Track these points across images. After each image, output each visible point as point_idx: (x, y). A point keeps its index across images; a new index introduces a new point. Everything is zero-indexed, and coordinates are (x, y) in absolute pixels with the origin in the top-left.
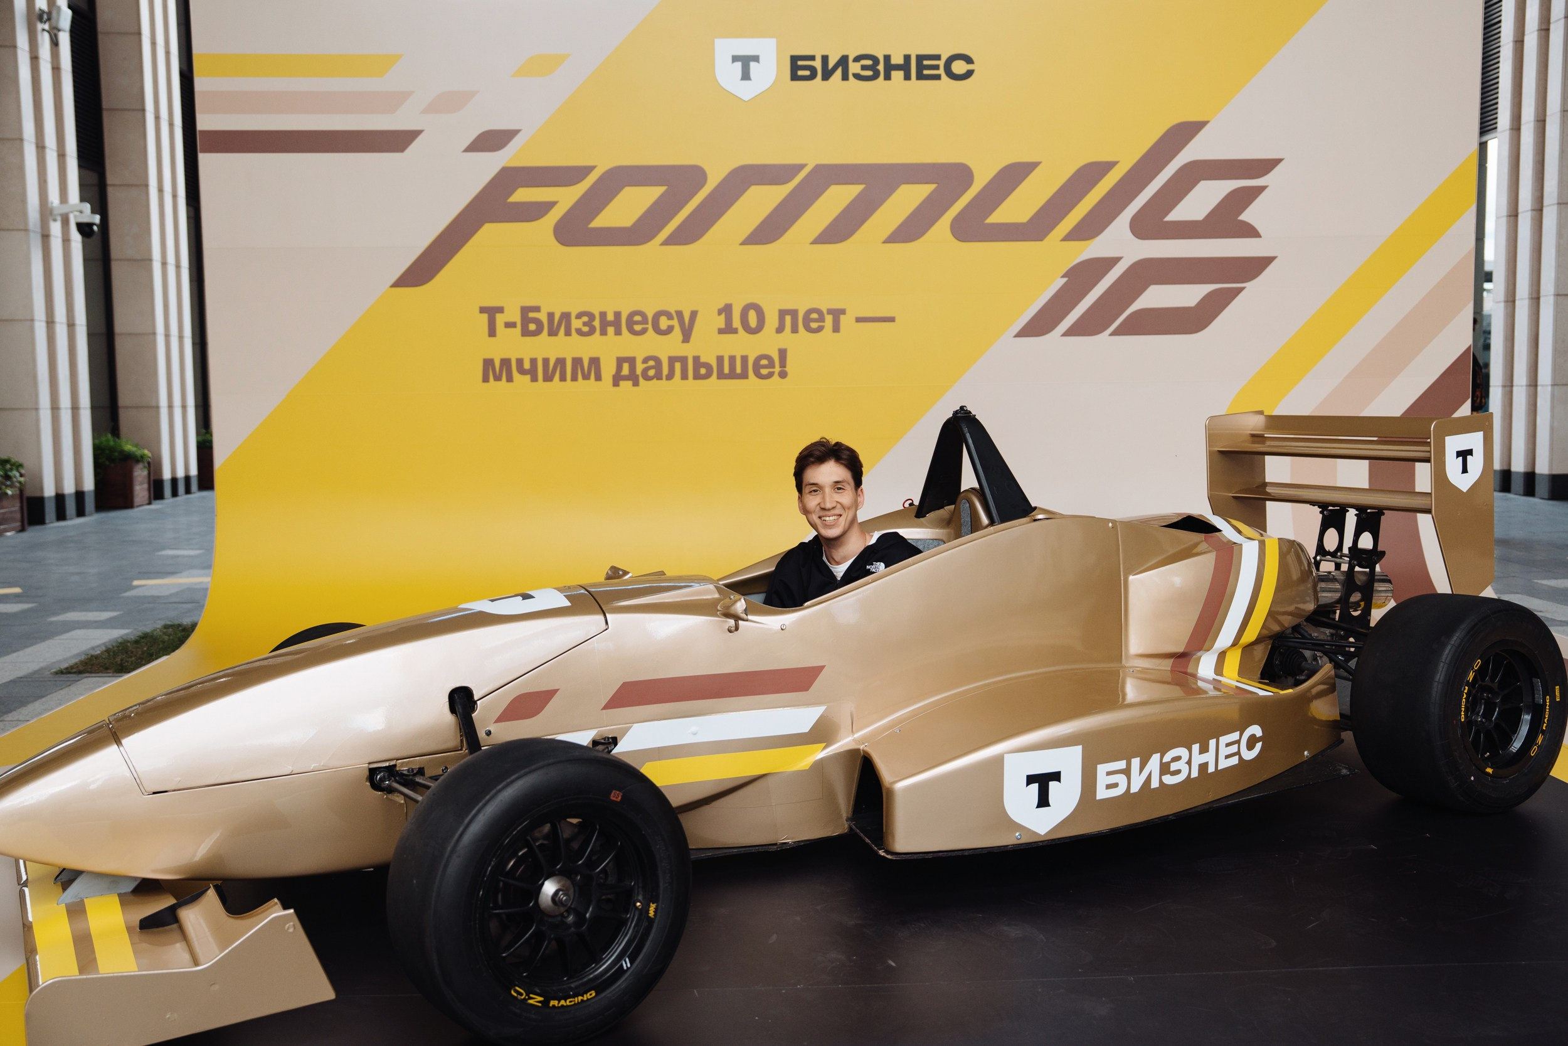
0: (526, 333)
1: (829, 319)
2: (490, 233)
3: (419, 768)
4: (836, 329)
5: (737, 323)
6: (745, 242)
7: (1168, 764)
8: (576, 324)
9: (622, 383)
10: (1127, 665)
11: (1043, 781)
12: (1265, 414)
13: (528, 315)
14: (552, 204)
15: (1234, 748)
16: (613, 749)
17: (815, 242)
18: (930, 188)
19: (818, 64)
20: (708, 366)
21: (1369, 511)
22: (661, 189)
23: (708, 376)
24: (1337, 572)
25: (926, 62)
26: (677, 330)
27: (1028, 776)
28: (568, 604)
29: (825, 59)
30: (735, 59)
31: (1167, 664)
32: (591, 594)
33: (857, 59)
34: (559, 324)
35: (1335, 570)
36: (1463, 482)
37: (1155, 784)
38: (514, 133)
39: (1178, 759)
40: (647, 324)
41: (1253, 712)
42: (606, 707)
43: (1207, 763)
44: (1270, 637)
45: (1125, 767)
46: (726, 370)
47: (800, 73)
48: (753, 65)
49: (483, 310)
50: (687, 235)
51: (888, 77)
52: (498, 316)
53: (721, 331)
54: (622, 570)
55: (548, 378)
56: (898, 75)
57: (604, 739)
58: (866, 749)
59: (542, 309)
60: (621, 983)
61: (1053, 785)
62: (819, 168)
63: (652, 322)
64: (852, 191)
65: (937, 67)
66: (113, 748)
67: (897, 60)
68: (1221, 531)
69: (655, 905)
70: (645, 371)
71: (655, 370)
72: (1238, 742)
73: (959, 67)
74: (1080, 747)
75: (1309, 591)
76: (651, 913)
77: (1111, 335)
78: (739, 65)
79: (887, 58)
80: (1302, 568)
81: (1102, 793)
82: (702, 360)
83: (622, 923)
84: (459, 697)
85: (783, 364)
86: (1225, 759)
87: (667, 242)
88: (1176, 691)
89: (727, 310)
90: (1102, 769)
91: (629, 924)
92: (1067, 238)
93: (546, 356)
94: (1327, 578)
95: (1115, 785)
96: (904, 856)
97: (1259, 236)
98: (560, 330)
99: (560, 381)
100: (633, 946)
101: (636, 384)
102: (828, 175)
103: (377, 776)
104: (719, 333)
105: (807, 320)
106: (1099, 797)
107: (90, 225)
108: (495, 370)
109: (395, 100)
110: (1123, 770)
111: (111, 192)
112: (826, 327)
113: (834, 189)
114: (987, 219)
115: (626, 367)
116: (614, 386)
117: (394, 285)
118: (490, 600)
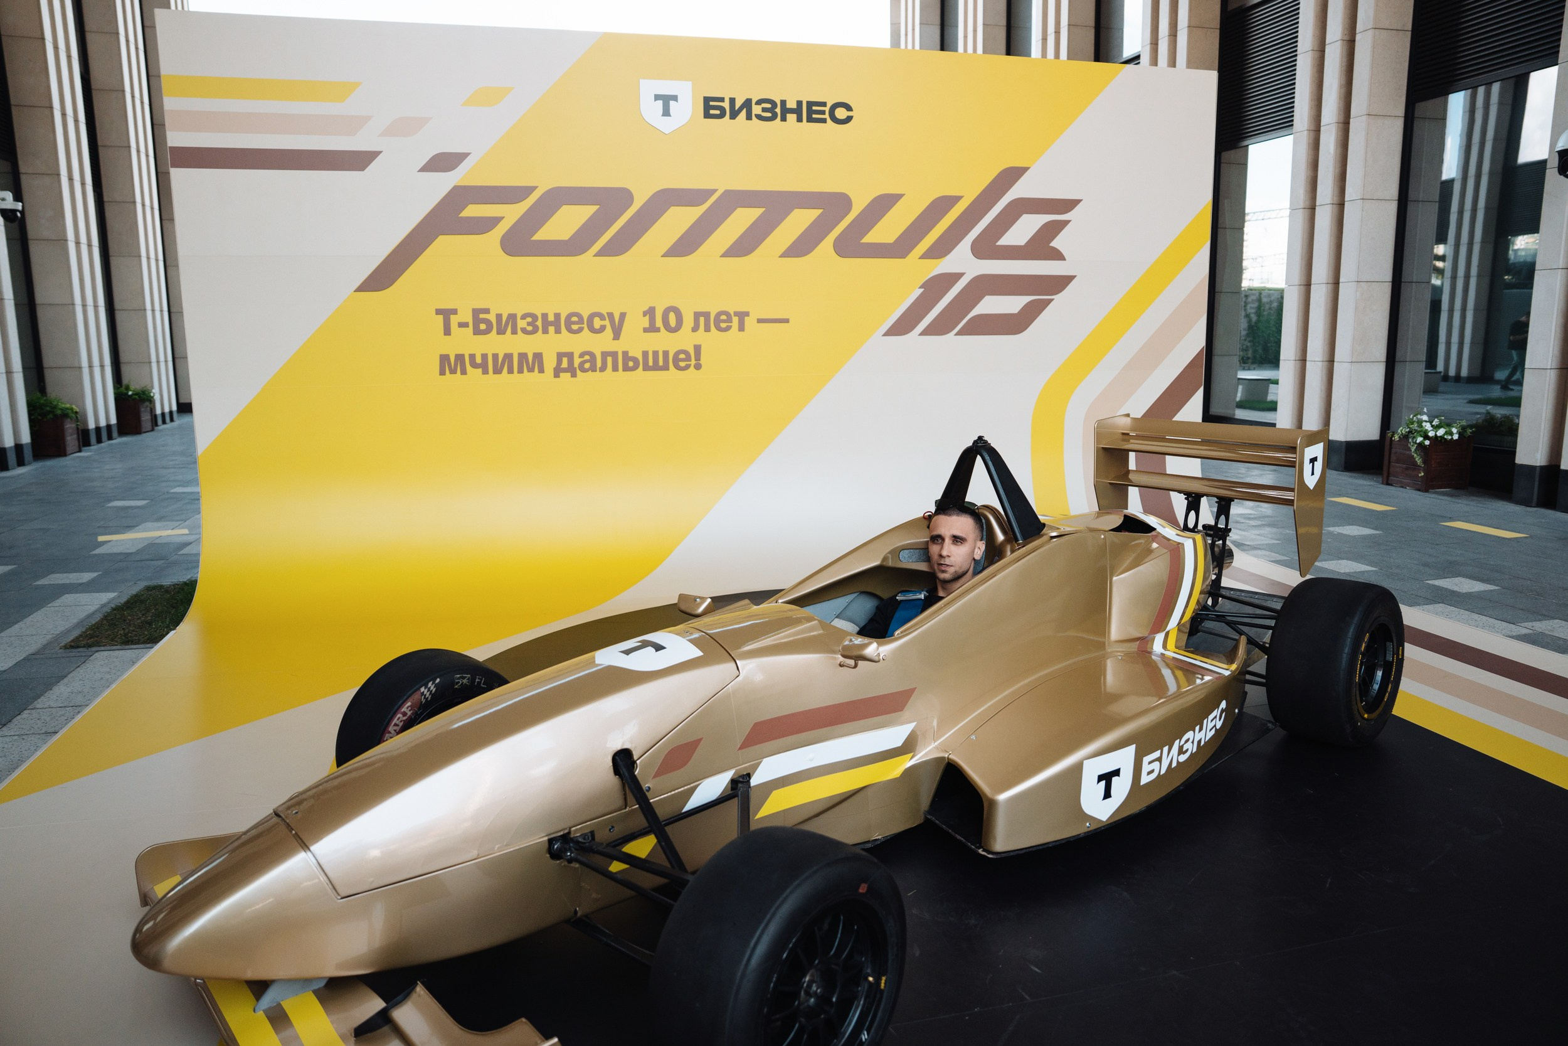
0: (477, 332)
1: (735, 320)
2: (445, 245)
4: (741, 328)
5: (659, 323)
6: (667, 254)
7: (1182, 746)
8: (522, 324)
9: (561, 374)
10: (1109, 650)
11: (1108, 778)
12: (1129, 416)
13: (479, 316)
14: (502, 218)
15: (1214, 722)
17: (723, 256)
18: (818, 212)
19: (726, 105)
20: (635, 360)
22: (596, 207)
23: (634, 368)
25: (814, 108)
26: (609, 329)
27: (1098, 777)
29: (732, 101)
30: (657, 97)
31: (1134, 647)
32: (711, 637)
33: (759, 102)
34: (507, 324)
36: (1311, 482)
37: (1175, 764)
38: (466, 155)
39: (1187, 740)
40: (583, 324)
41: (1223, 689)
42: (740, 748)
43: (1201, 739)
45: (1159, 755)
46: (651, 363)
47: (712, 112)
48: (672, 103)
49: (439, 312)
50: (617, 247)
51: (784, 119)
52: (452, 316)
53: (646, 330)
54: (699, 597)
55: (497, 371)
56: (791, 117)
57: (743, 776)
58: (951, 757)
59: (491, 311)
61: (1115, 779)
62: (726, 191)
63: (587, 322)
64: (755, 213)
65: (823, 112)
67: (791, 104)
68: (1154, 529)
70: (582, 364)
71: (591, 363)
72: (1216, 717)
73: (841, 113)
74: (1133, 747)
77: (956, 335)
78: (660, 103)
79: (783, 103)
81: (1145, 779)
82: (630, 355)
84: (620, 760)
85: (698, 358)
86: (1209, 732)
87: (599, 254)
89: (650, 312)
90: (1146, 759)
92: (925, 256)
93: (495, 352)
95: (1152, 772)
96: (1003, 854)
97: (1064, 259)
98: (507, 329)
99: (508, 373)
100: (869, 1019)
101: (574, 375)
102: (735, 199)
103: (556, 847)
104: (644, 332)
105: (717, 321)
106: (1142, 784)
107: (14, 211)
108: (451, 365)
109: (355, 123)
110: (1158, 758)
111: (24, 180)
112: (732, 328)
113: (740, 212)
114: (861, 240)
115: (565, 361)
116: (555, 377)
117: (358, 290)
118: (621, 652)
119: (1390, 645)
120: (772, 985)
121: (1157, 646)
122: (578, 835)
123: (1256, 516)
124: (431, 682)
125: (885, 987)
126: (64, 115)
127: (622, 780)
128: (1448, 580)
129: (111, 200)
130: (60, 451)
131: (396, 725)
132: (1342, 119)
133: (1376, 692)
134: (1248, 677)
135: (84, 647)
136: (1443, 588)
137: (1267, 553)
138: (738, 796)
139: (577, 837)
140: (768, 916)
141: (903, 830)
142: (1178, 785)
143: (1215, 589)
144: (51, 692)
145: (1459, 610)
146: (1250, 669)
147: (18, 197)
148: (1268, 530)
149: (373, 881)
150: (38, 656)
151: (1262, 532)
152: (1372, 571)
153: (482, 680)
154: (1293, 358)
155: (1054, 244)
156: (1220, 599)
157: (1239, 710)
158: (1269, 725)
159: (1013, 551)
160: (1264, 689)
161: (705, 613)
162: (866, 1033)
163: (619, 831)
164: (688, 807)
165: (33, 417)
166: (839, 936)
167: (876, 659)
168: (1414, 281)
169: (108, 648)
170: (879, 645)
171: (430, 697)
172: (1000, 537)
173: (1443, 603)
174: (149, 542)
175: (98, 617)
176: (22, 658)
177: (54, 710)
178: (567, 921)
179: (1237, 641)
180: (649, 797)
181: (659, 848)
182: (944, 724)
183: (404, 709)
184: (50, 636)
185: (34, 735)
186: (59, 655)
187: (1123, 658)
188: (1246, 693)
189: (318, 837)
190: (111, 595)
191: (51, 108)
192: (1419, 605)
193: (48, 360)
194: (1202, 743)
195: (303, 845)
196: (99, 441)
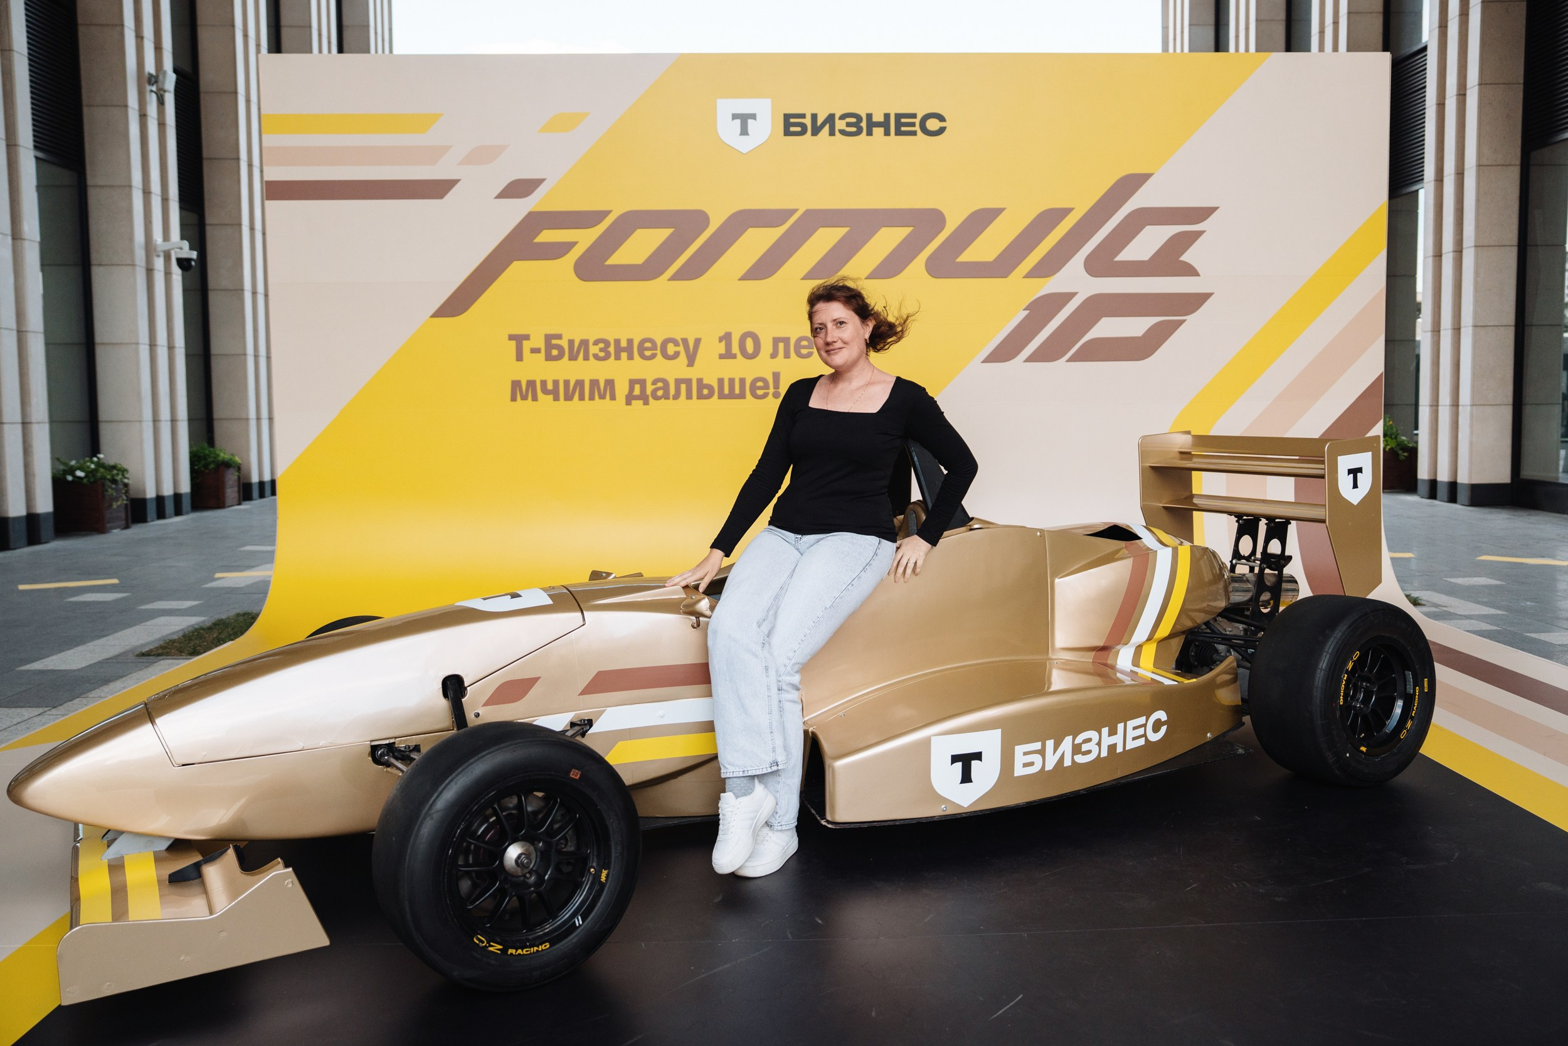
0: (549, 357)
2: (518, 268)
3: (416, 746)
5: (735, 349)
6: (744, 278)
7: (1080, 745)
8: (594, 350)
9: (634, 402)
10: (1054, 657)
11: (966, 761)
12: (1192, 434)
13: (551, 342)
14: (574, 244)
15: (1141, 731)
16: (589, 730)
17: (804, 278)
18: (907, 230)
19: (808, 121)
20: (710, 388)
21: (1276, 520)
22: (670, 231)
23: (709, 396)
24: (1251, 574)
25: (903, 120)
26: (683, 356)
27: (952, 756)
28: (549, 602)
29: (814, 117)
30: (735, 116)
31: (1089, 657)
32: (572, 593)
33: (843, 117)
34: (579, 350)
35: (1250, 572)
36: (1354, 497)
37: (1067, 762)
38: (542, 181)
39: (1089, 740)
40: (657, 350)
41: (1161, 698)
42: (582, 694)
43: (1115, 745)
44: (1183, 633)
45: (1040, 748)
46: (726, 391)
47: (792, 129)
48: (750, 121)
49: (513, 338)
50: (693, 271)
51: (870, 133)
52: (524, 342)
53: (721, 357)
54: (604, 572)
55: (569, 397)
56: (878, 131)
57: (581, 720)
58: (814, 730)
59: (563, 338)
60: (573, 938)
61: (974, 764)
62: (807, 210)
63: (661, 347)
64: (838, 233)
65: (913, 125)
66: (148, 727)
67: (878, 118)
68: (1140, 538)
69: (607, 871)
70: (654, 392)
71: (664, 390)
72: (1145, 726)
73: (933, 125)
74: (1000, 730)
75: (1220, 591)
76: (603, 879)
77: (1067, 361)
78: (738, 122)
79: (869, 116)
80: (1214, 572)
81: (1019, 771)
82: (705, 382)
83: (578, 886)
84: (451, 684)
85: (775, 385)
86: (1133, 740)
87: (673, 278)
88: (1096, 681)
89: (727, 338)
90: (1019, 750)
91: (584, 886)
92: (1030, 275)
93: (567, 378)
94: (1241, 579)
95: (1032, 764)
96: (842, 825)
97: (1199, 275)
98: (579, 355)
99: (580, 400)
101: (646, 403)
102: (816, 219)
103: (378, 752)
104: (720, 358)
105: (798, 347)
106: (1016, 775)
108: (522, 391)
109: (438, 154)
110: (1039, 750)
113: (822, 232)
114: (956, 259)
115: (637, 388)
116: (627, 404)
117: (434, 316)
118: (484, 598)
121: (1124, 659)
122: (403, 746)
135: (154, 656)
139: (400, 747)
144: (107, 686)
150: (111, 661)
155: (1183, 257)
169: (172, 657)
175: (180, 634)
176: (98, 661)
184: (129, 647)
186: (129, 661)
187: (1075, 666)
193: (219, 411)
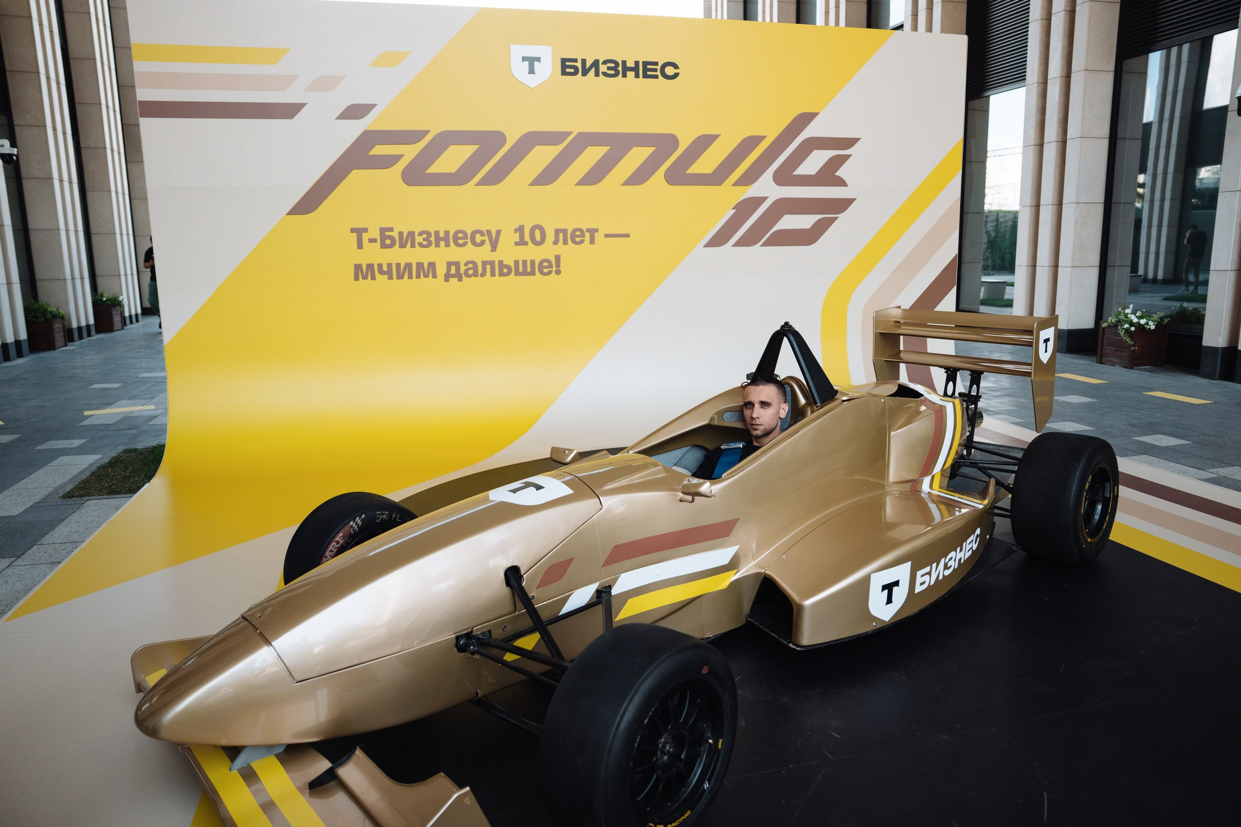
0: (384, 246)
1: (587, 235)
2: (356, 176)
4: (592, 241)
5: (527, 238)
6: (533, 183)
7: (947, 563)
8: (419, 239)
9: (450, 279)
11: (890, 588)
12: (900, 308)
13: (385, 234)
14: (402, 156)
15: (971, 545)
17: (578, 184)
18: (652, 149)
19: (579, 64)
20: (508, 267)
22: (477, 147)
23: (508, 274)
25: (649, 67)
26: (487, 243)
27: (882, 587)
29: (584, 61)
30: (524, 59)
31: (907, 487)
32: (580, 479)
33: (605, 62)
34: (407, 240)
36: (1045, 358)
37: (941, 577)
38: (373, 106)
39: (951, 559)
40: (467, 239)
41: (978, 520)
42: (603, 566)
43: (961, 558)
45: (929, 570)
46: (521, 270)
47: (568, 70)
48: (536, 63)
49: (353, 230)
50: (494, 178)
51: (624, 76)
52: (363, 234)
53: (517, 244)
54: (568, 450)
55: (400, 277)
56: (631, 74)
57: (605, 587)
58: (767, 572)
59: (394, 229)
61: (895, 589)
62: (579, 133)
63: (470, 238)
64: (603, 150)
65: (656, 70)
67: (630, 64)
68: (922, 395)
70: (466, 271)
71: (474, 270)
72: (972, 541)
73: (670, 71)
74: (910, 563)
77: (761, 246)
78: (527, 63)
79: (624, 62)
81: (918, 589)
82: (504, 263)
84: (511, 575)
85: (558, 265)
86: (967, 553)
87: (479, 184)
89: (520, 230)
90: (919, 573)
92: (736, 184)
93: (398, 262)
95: (923, 583)
96: (808, 647)
97: (847, 186)
98: (407, 244)
99: (409, 279)
100: (710, 772)
101: (460, 280)
102: (586, 140)
103: (461, 642)
104: (515, 245)
105: (573, 236)
106: (916, 592)
107: (11, 155)
108: (363, 272)
109: (286, 81)
110: (928, 572)
111: (17, 129)
112: (585, 241)
113: (590, 149)
114: (686, 171)
115: (453, 268)
116: (445, 281)
117: (288, 214)
118: (510, 491)
119: (1108, 485)
120: (636, 744)
121: (925, 487)
122: (479, 633)
123: (997, 388)
124: (358, 518)
125: (721, 747)
126: (48, 78)
127: (512, 591)
128: (1150, 436)
129: (86, 146)
130: (51, 347)
131: (331, 551)
132: (1064, 73)
133: (1097, 521)
134: (996, 511)
135: (78, 496)
136: (1147, 443)
137: (1007, 417)
138: (602, 603)
139: (478, 634)
140: (633, 691)
141: (729, 630)
142: (944, 593)
143: (969, 443)
144: (54, 531)
145: (1159, 459)
146: (998, 505)
147: (13, 144)
148: (1007, 399)
149: (320, 670)
150: (42, 504)
151: (1003, 401)
152: (1090, 430)
153: (397, 516)
154: (1025, 264)
155: (838, 173)
156: (973, 450)
157: (989, 536)
158: (1014, 548)
159: (812, 412)
160: (1009, 520)
161: (572, 461)
162: (707, 783)
163: (510, 630)
164: (564, 611)
165: (28, 318)
166: (686, 707)
167: (709, 495)
168: (1122, 202)
169: (97, 497)
170: (712, 484)
171: (357, 529)
172: (803, 401)
173: (1146, 454)
174: (124, 415)
175: (88, 473)
176: (30, 506)
177: (57, 546)
178: (470, 701)
179: (988, 483)
180: (534, 604)
181: (542, 642)
182: (761, 547)
183: (337, 539)
184: (51, 489)
185: (43, 565)
186: (59, 504)
187: (899, 495)
188: (995, 523)
189: (278, 635)
190: (97, 457)
191: (38, 73)
192: (1127, 456)
193: (39, 274)
194: (962, 561)
195: (266, 642)
196: (81, 337)
